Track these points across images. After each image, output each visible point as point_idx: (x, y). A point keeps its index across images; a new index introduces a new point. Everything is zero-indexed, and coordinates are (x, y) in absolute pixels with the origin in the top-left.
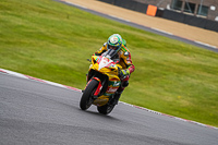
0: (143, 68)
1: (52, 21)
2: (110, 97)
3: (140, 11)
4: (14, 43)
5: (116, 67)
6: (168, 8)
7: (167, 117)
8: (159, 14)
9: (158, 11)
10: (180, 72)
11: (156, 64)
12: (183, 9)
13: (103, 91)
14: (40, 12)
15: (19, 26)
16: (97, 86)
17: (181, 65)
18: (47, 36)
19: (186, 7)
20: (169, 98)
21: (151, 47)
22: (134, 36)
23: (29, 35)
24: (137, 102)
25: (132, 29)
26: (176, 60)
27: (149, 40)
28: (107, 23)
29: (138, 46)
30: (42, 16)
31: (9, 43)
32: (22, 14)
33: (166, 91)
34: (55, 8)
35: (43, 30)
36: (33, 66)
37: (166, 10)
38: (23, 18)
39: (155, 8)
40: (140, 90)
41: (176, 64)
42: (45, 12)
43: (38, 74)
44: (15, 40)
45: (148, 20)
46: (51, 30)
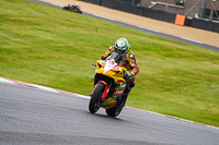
0: (173, 77)
1: (81, 35)
2: (118, 99)
3: (168, 21)
4: (44, 58)
5: (120, 69)
6: (197, 16)
7: (199, 126)
8: (188, 23)
9: (186, 20)
10: (210, 81)
11: (186, 73)
12: (211, 17)
13: (110, 94)
14: (68, 26)
15: (48, 41)
16: (103, 89)
17: (211, 73)
18: (77, 50)
19: (214, 15)
20: (201, 106)
21: (180, 56)
22: (163, 46)
23: (58, 50)
24: (169, 112)
25: (160, 39)
26: (206, 68)
27: (178, 49)
28: (136, 34)
29: (168, 56)
30: (71, 29)
31: (39, 58)
32: (50, 29)
33: (198, 99)
34: (84, 22)
35: (72, 44)
36: (63, 80)
37: (194, 19)
38: (52, 33)
39: (183, 18)
40: (172, 100)
41: (206, 72)
42: (73, 26)
43: (69, 88)
44: (44, 55)
45: (176, 29)
46: (80, 43)
